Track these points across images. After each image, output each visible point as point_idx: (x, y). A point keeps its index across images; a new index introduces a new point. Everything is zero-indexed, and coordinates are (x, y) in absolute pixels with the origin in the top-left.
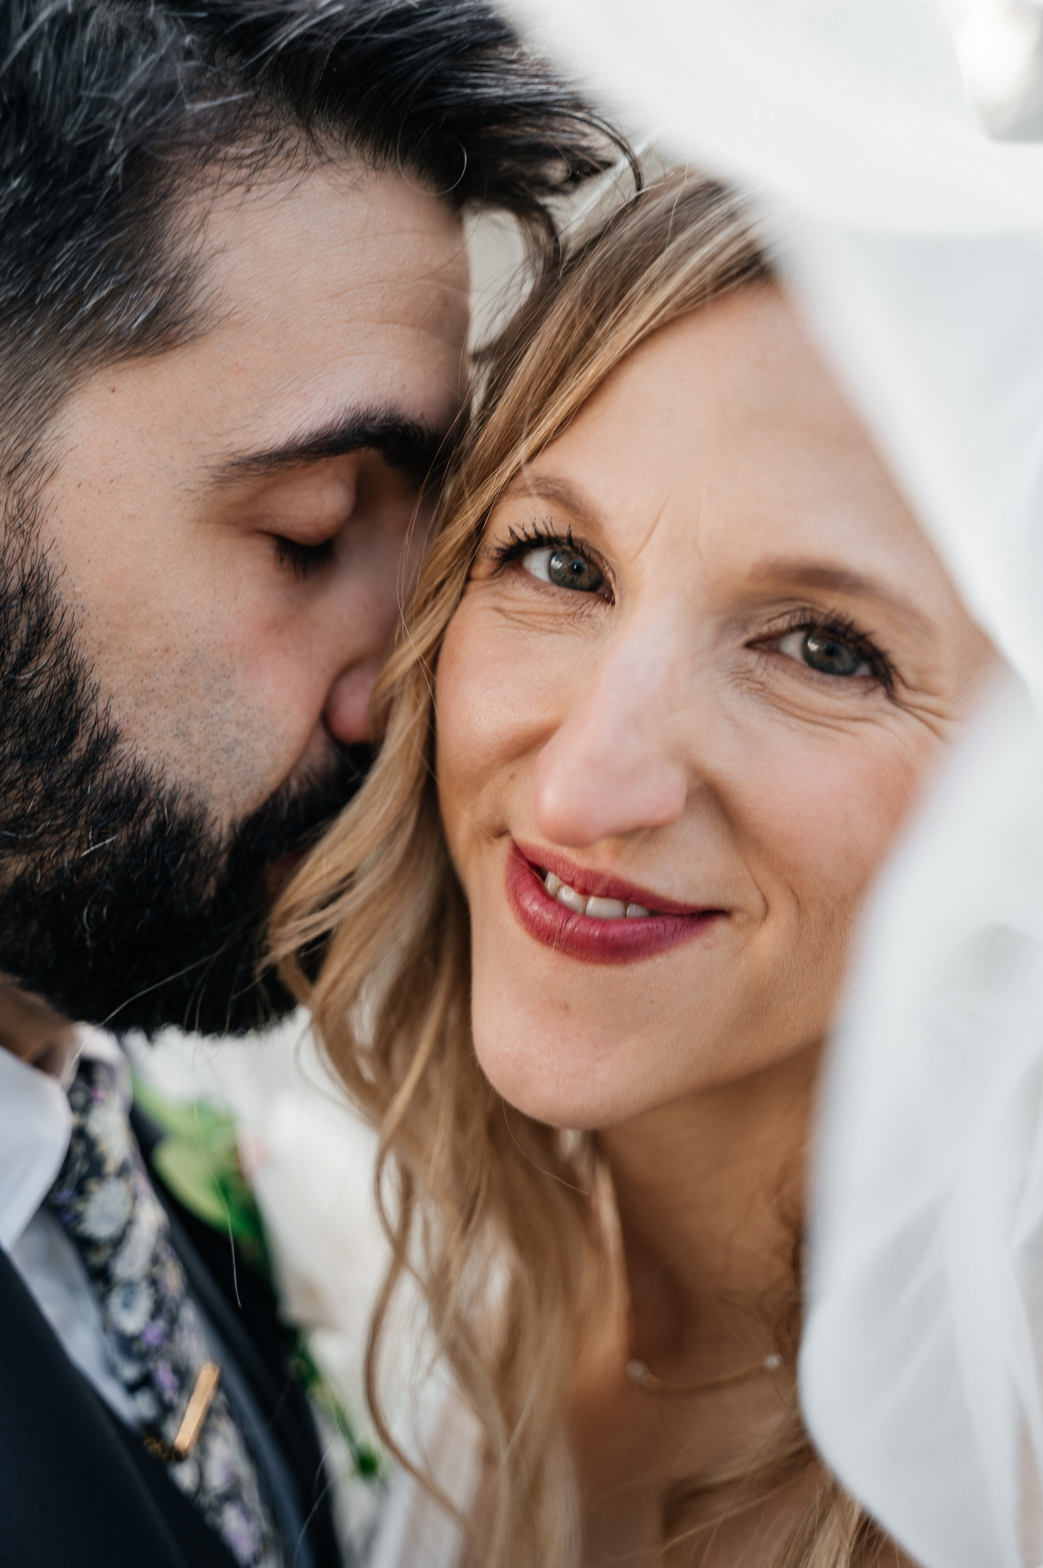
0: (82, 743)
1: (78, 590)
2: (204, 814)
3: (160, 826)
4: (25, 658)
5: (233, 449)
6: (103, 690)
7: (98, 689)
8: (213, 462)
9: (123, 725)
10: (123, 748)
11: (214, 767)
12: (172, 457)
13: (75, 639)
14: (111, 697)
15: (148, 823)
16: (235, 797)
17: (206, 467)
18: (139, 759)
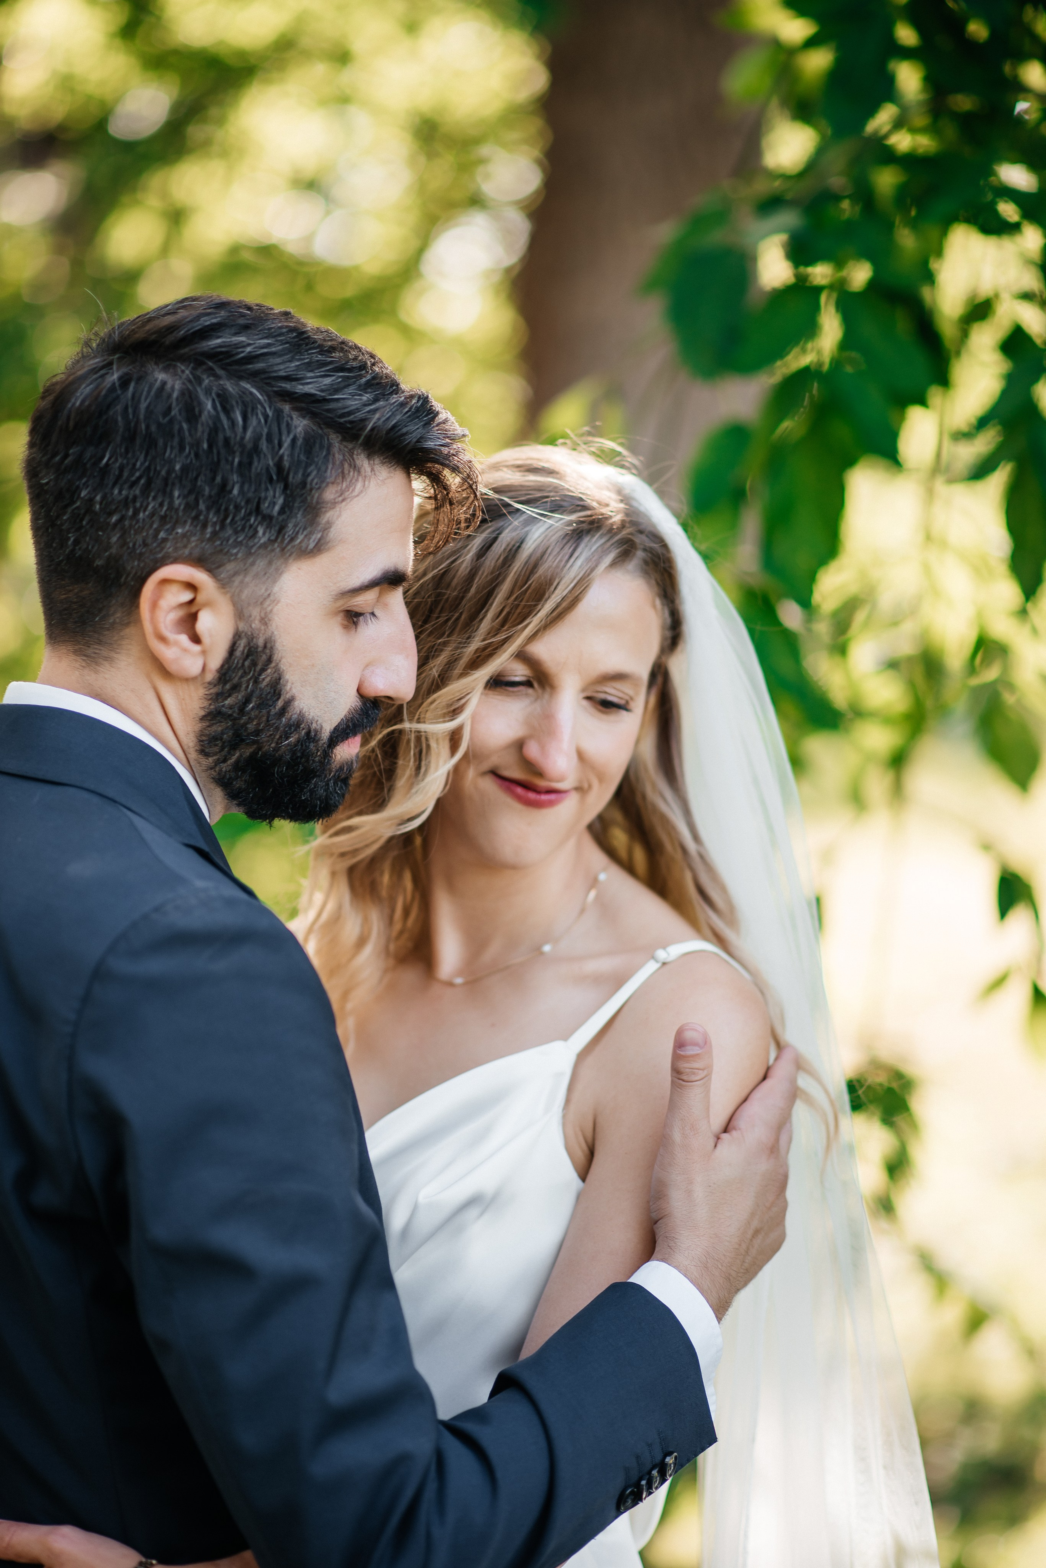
0: (280, 703)
1: (284, 644)
2: (322, 727)
3: (308, 733)
4: (263, 670)
5: (341, 588)
6: (290, 681)
7: (288, 681)
8: (332, 593)
9: (297, 694)
10: (296, 703)
11: (326, 709)
12: (319, 592)
13: (282, 662)
14: (292, 684)
15: (303, 732)
16: (332, 721)
17: (330, 595)
18: (302, 707)
